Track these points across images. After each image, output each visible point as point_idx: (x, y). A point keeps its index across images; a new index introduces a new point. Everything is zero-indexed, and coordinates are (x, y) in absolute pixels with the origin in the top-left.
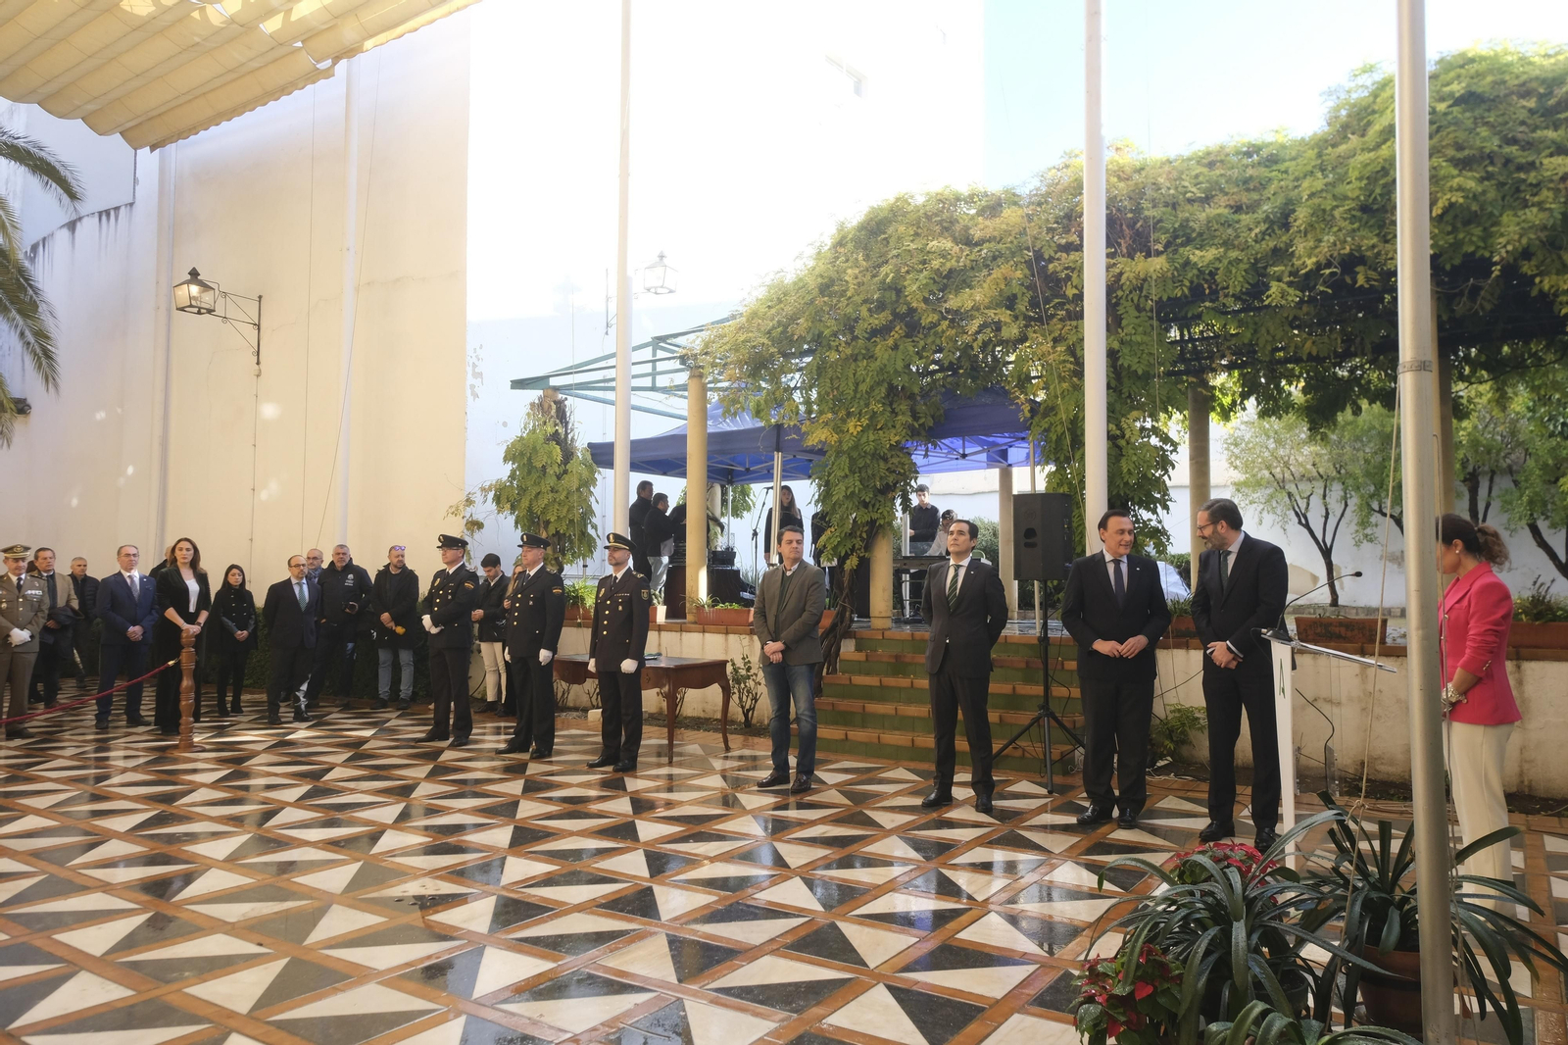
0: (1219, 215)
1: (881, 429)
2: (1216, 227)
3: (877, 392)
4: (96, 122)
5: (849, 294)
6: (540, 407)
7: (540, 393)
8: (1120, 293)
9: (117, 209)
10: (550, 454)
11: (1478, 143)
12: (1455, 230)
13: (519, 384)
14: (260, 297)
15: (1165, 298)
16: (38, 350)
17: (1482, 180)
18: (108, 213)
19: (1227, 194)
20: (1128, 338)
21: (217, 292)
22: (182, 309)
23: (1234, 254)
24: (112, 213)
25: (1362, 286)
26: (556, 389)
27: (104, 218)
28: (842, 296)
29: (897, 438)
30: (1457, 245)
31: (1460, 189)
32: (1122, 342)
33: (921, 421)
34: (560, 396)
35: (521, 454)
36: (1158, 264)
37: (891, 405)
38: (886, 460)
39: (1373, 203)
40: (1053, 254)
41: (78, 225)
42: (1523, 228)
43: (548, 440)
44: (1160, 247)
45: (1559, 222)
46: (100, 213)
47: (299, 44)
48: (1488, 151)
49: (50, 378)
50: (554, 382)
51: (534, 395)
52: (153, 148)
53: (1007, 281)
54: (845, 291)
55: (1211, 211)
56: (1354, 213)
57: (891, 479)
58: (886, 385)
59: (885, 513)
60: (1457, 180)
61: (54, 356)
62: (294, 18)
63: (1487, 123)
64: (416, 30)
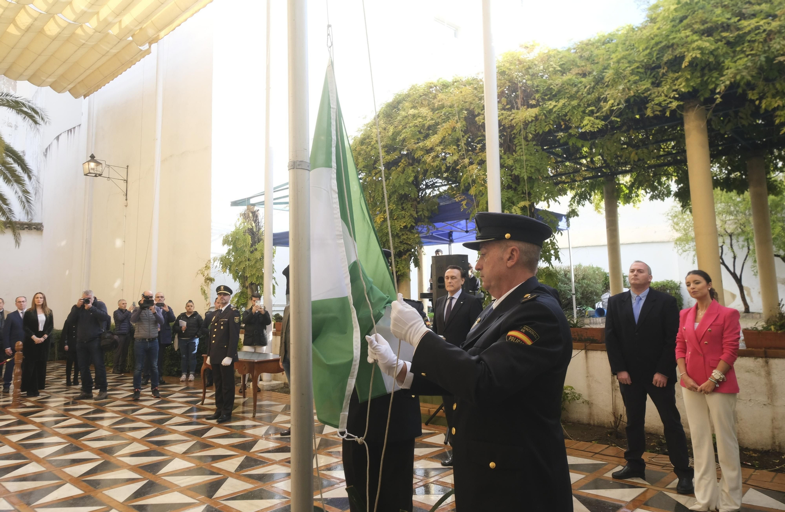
0: (570, 80)
1: (396, 219)
2: (567, 87)
3: (393, 198)
4: (57, 87)
5: (372, 143)
6: (245, 216)
7: (245, 207)
8: (515, 131)
9: (74, 128)
10: (245, 240)
11: (714, 19)
12: (703, 75)
13: (235, 204)
14: (128, 166)
15: (541, 133)
16: (24, 199)
17: (717, 41)
18: (71, 130)
19: (578, 67)
20: (518, 158)
21: (104, 165)
22: (86, 175)
23: (575, 103)
24: (73, 130)
25: (648, 116)
26: (254, 205)
27: (69, 133)
28: (369, 145)
29: (405, 224)
30: (705, 84)
31: (699, 48)
32: (516, 161)
33: (419, 214)
34: (256, 208)
35: (233, 240)
36: (534, 112)
37: (402, 204)
38: (399, 237)
39: (653, 63)
40: (480, 112)
41: (60, 137)
42: (738, 70)
43: (245, 232)
44: (533, 102)
45: (764, 63)
46: (68, 131)
47: (130, 38)
48: (720, 23)
49: (29, 213)
50: (252, 201)
51: (242, 209)
52: (85, 96)
53: (454, 129)
54: (370, 142)
55: (566, 78)
56: (640, 70)
57: (402, 248)
58: (397, 194)
59: (401, 268)
60: (696, 43)
61: (31, 201)
62: (123, 26)
63: (725, 5)
64: (180, 25)
